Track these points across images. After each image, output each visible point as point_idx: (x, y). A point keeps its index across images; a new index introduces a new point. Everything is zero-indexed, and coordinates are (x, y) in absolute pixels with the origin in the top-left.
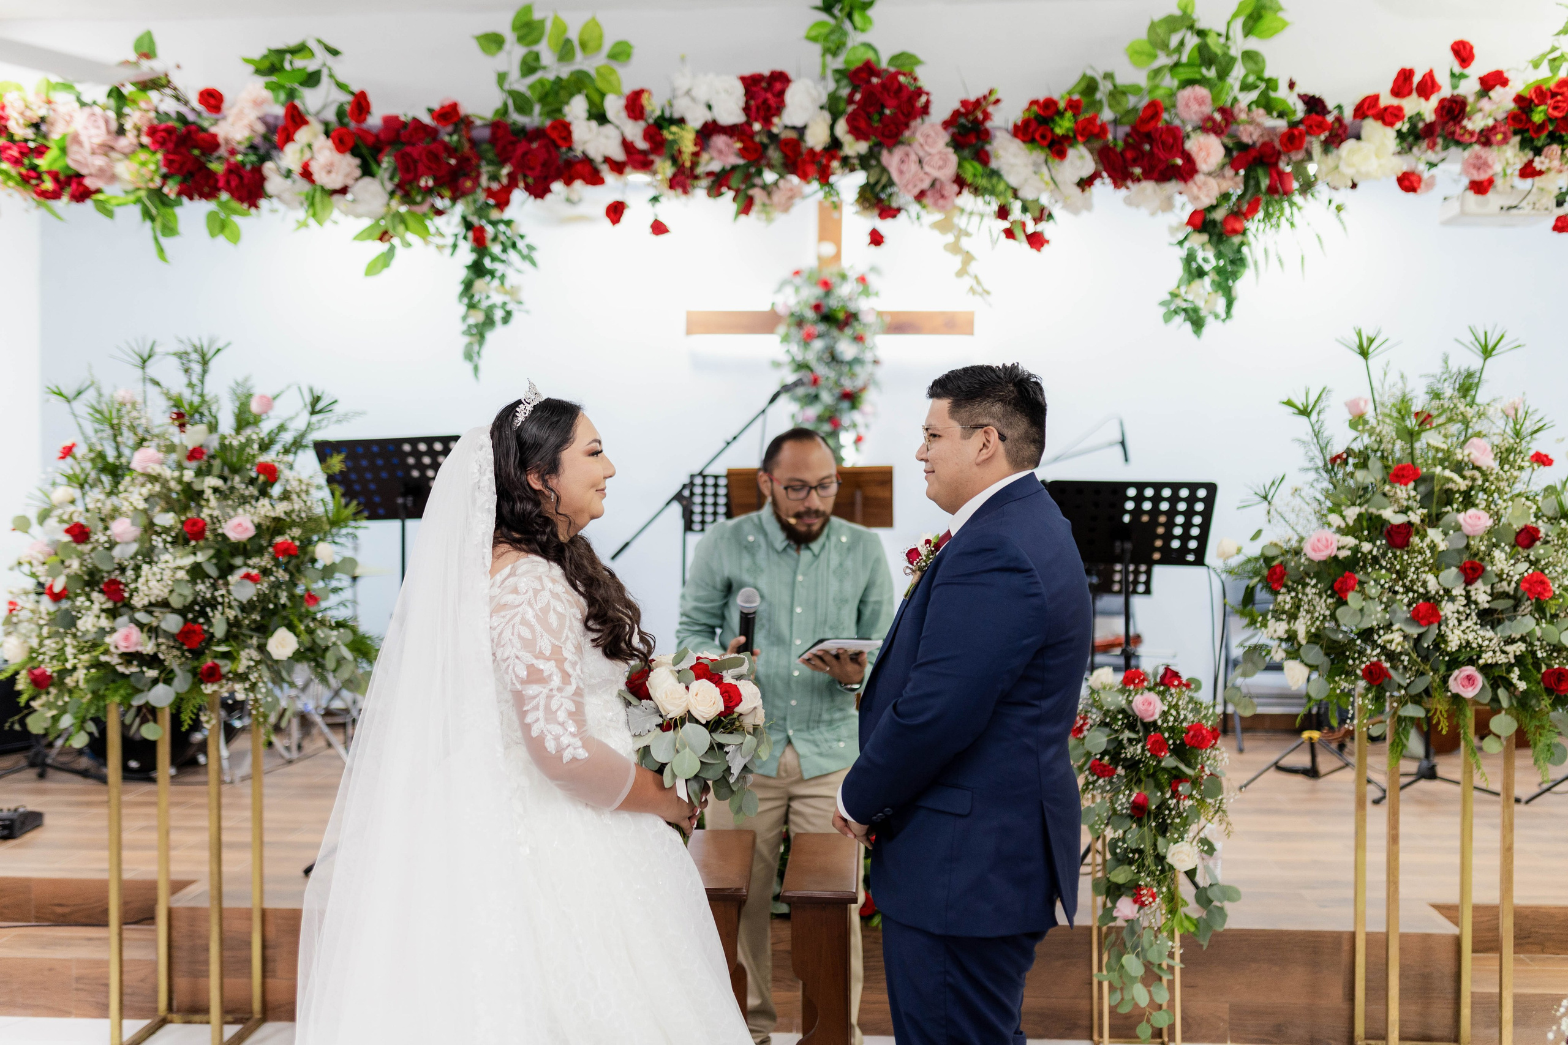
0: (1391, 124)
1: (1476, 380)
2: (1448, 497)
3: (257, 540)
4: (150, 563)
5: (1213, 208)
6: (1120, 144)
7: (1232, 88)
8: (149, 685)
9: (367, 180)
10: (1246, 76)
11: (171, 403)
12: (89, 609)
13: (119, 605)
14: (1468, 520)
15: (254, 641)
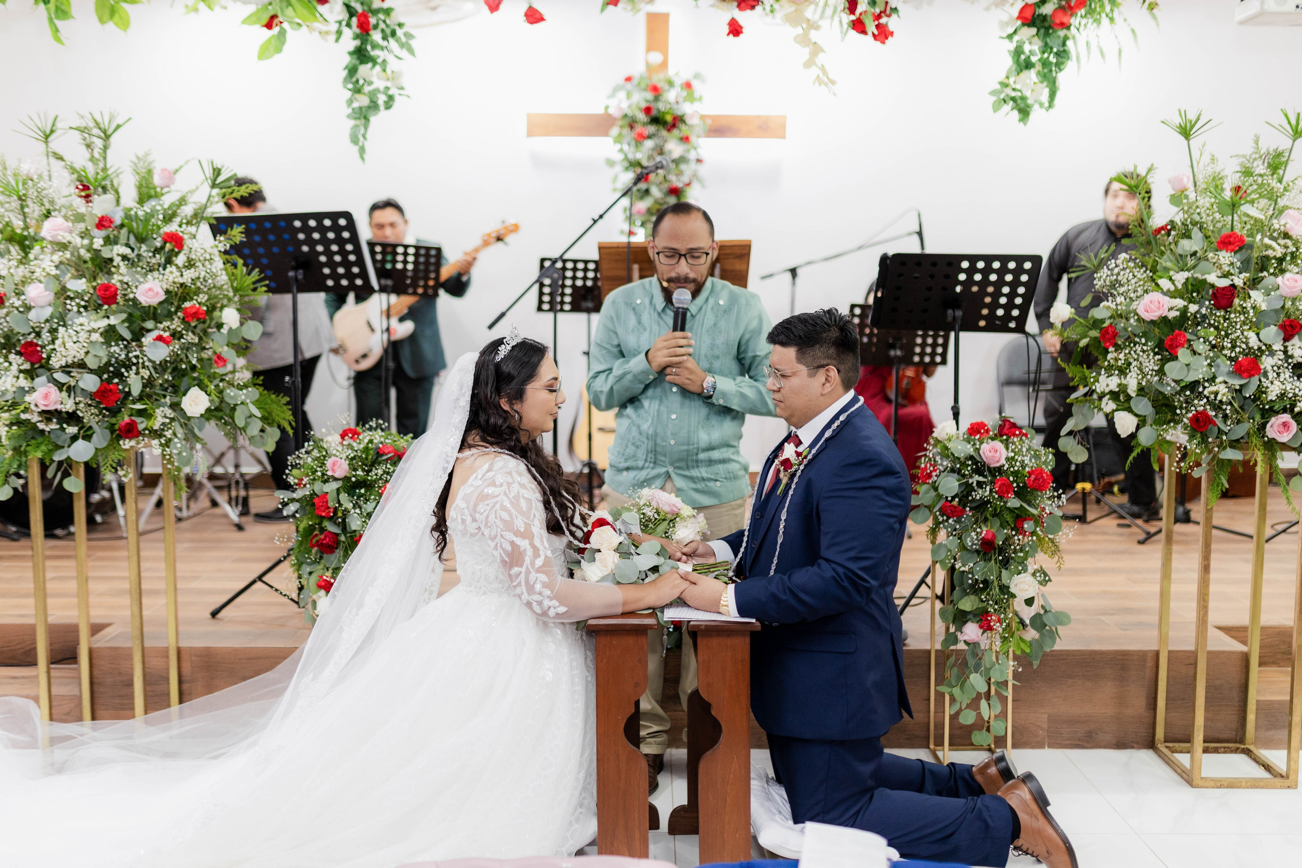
1: (1285, 159)
2: (1263, 264)
3: (166, 305)
4: (65, 326)
5: (1042, 2)
8: (68, 441)
11: (75, 176)
12: (7, 370)
13: (36, 366)
14: (1286, 282)
15: (168, 400)
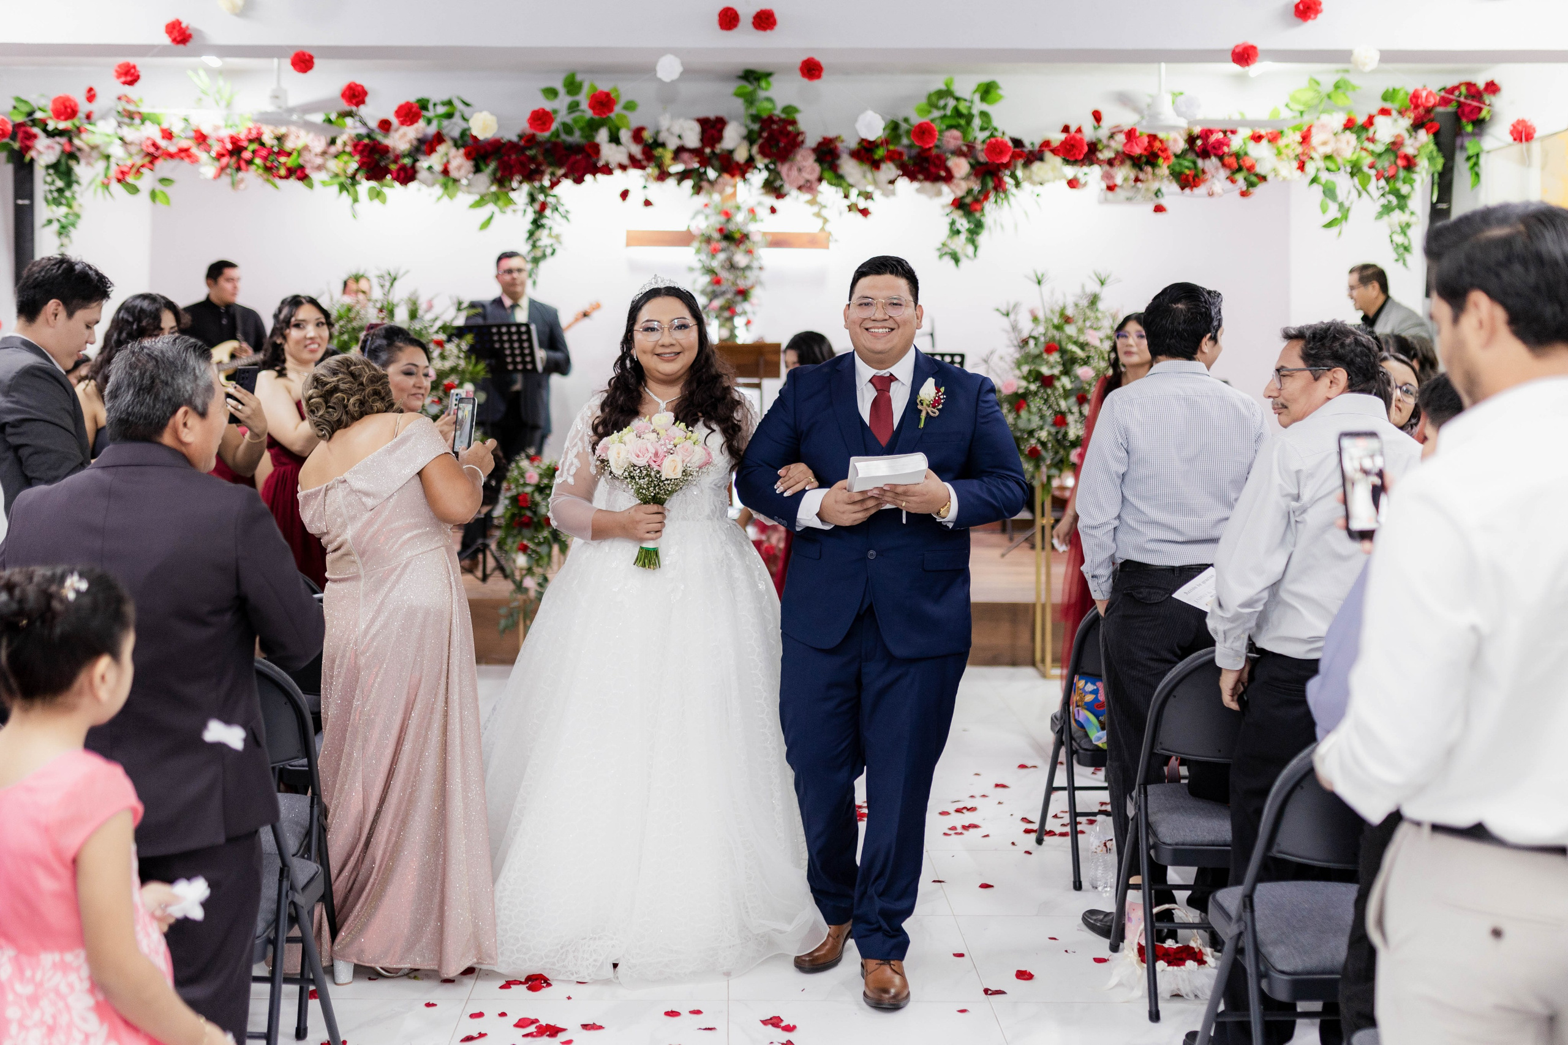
0: (1059, 155)
5: (963, 197)
6: (911, 160)
7: (973, 131)
9: (479, 174)
10: (981, 125)
14: (1082, 373)
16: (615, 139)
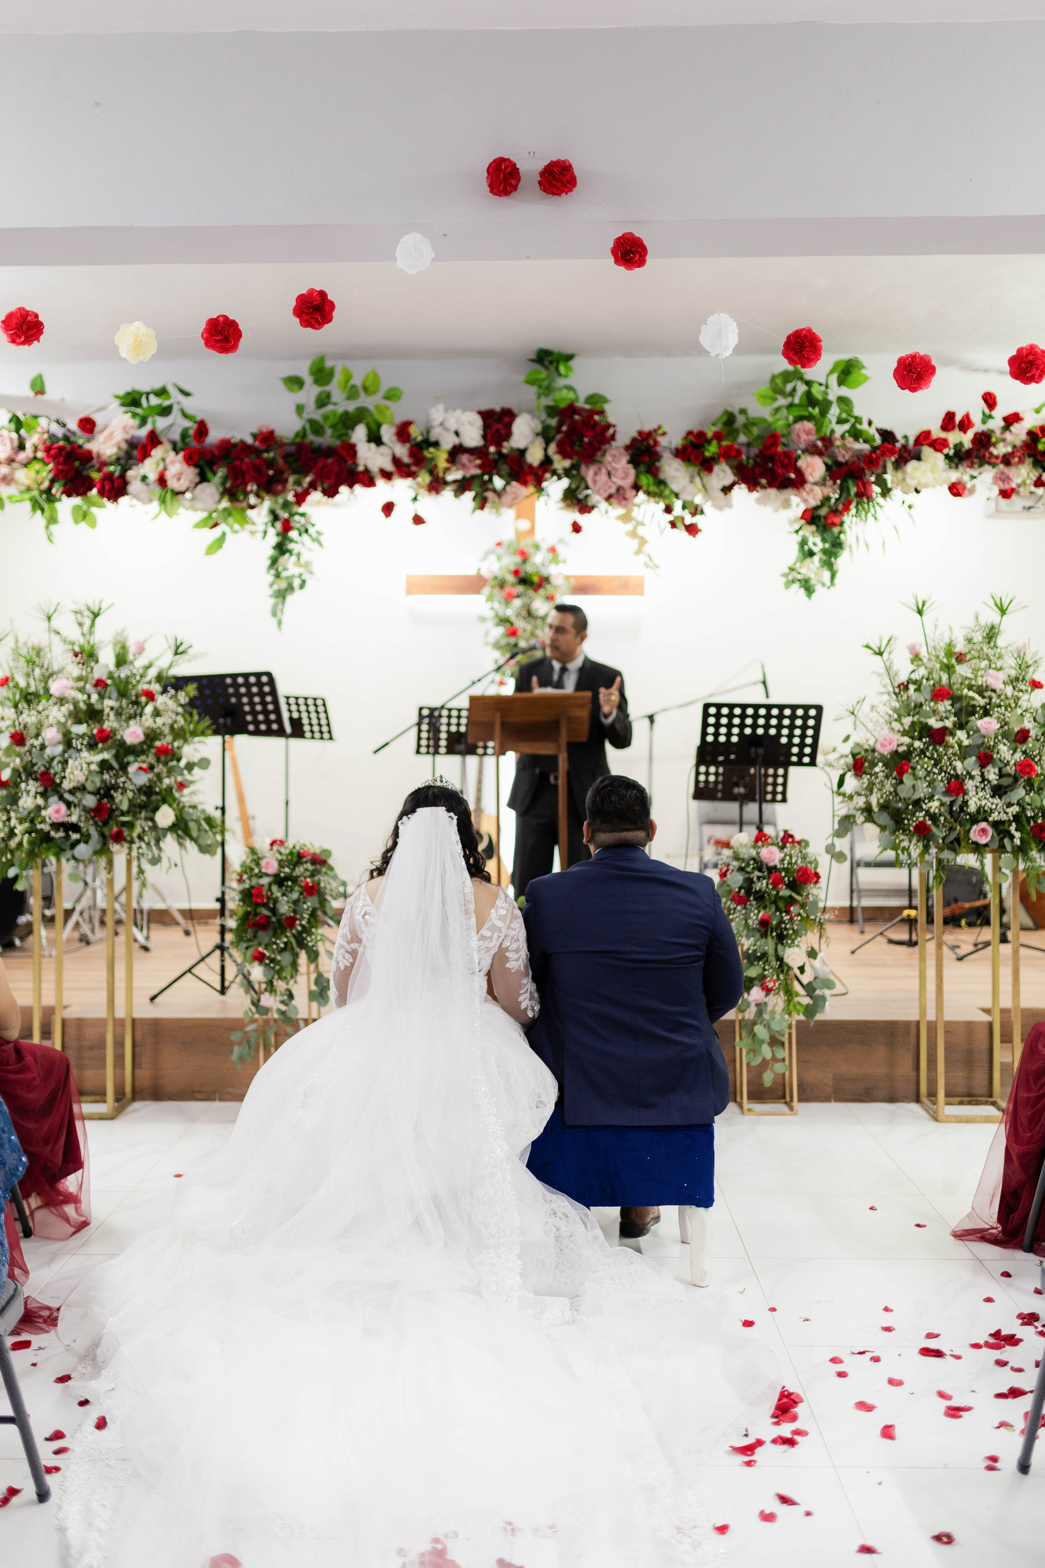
0: (940, 451)
1: (996, 631)
2: (971, 710)
3: (144, 744)
4: (72, 759)
5: (817, 508)
6: (751, 462)
7: (830, 422)
8: (73, 844)
9: (205, 485)
10: (840, 414)
11: (70, 646)
12: (28, 791)
13: (49, 789)
14: (984, 725)
15: (146, 815)
16: (375, 438)
